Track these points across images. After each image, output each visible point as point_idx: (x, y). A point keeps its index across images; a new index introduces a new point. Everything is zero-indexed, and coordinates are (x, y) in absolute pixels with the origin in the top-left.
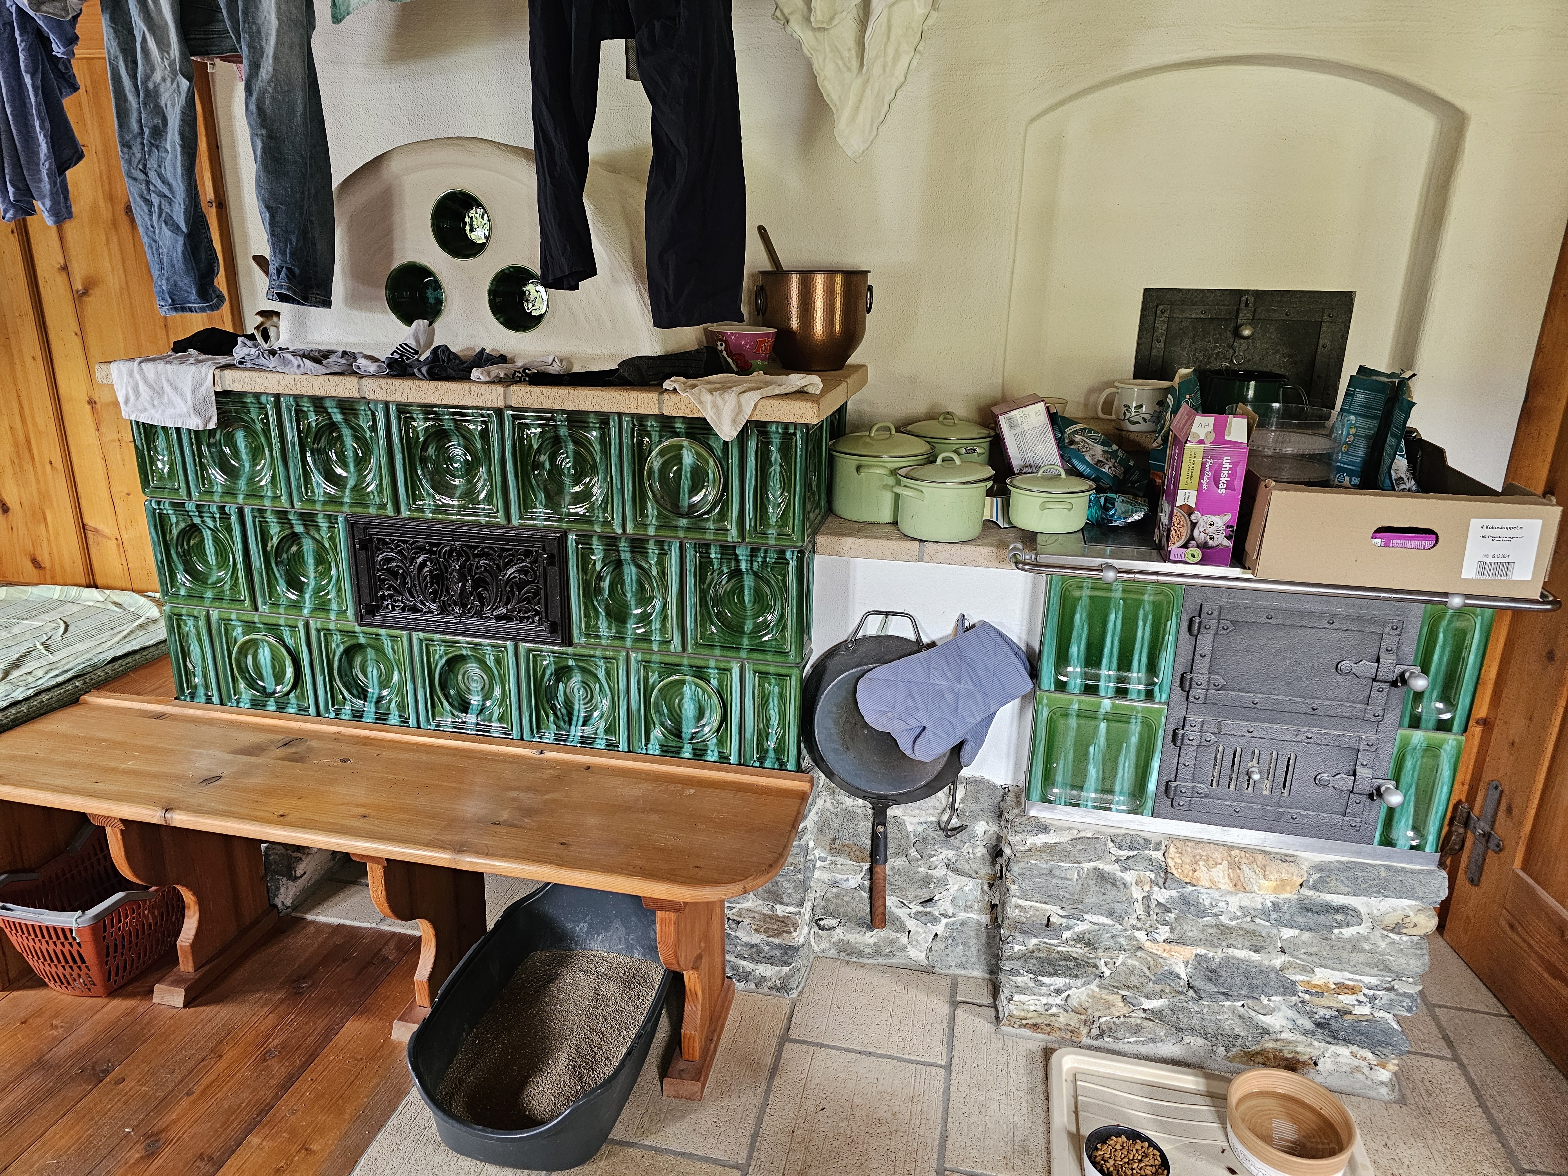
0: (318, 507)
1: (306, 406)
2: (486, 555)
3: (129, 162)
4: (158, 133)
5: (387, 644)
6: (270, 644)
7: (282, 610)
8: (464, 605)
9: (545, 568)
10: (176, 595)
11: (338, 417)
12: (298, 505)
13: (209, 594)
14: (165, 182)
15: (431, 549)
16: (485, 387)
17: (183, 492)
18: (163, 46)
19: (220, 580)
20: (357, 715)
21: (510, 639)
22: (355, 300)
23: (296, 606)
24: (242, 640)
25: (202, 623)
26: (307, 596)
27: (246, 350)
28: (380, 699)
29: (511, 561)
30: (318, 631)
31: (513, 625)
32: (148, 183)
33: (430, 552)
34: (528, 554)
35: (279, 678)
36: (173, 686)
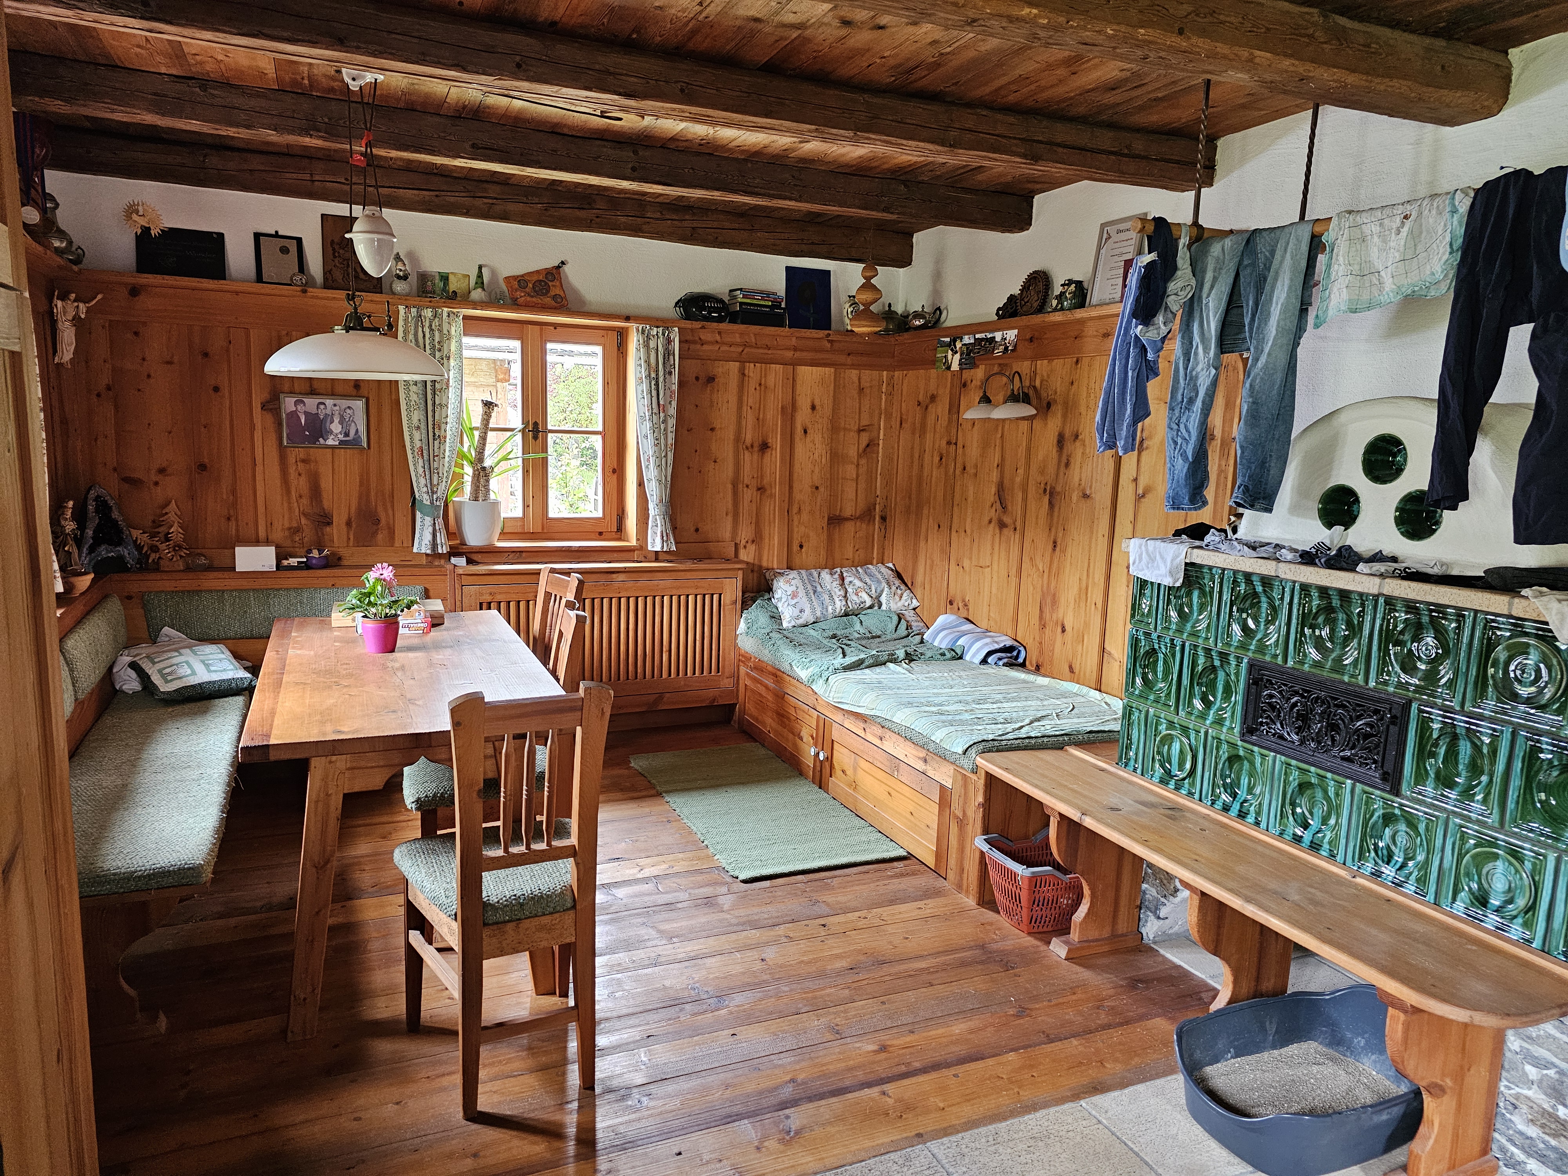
0: (1232, 649)
1: (1240, 578)
2: (1343, 707)
3: (1171, 419)
4: (1191, 401)
5: (1258, 760)
6: (1181, 741)
7: (1193, 718)
8: (1319, 743)
9: (1388, 727)
10: (1133, 693)
11: (1259, 589)
12: (1220, 645)
13: (1152, 697)
14: (1188, 431)
15: (1305, 693)
16: (1365, 577)
17: (1152, 626)
18: (1206, 350)
19: (1161, 689)
20: (1226, 809)
21: (1351, 779)
22: (1296, 509)
23: (1203, 716)
24: (1164, 732)
25: (1143, 716)
26: (1212, 712)
27: (1213, 538)
28: (1245, 801)
29: (1362, 715)
30: (1213, 738)
31: (1355, 767)
32: (1178, 430)
33: (1302, 696)
34: (1376, 712)
35: (1181, 768)
36: (1117, 756)
